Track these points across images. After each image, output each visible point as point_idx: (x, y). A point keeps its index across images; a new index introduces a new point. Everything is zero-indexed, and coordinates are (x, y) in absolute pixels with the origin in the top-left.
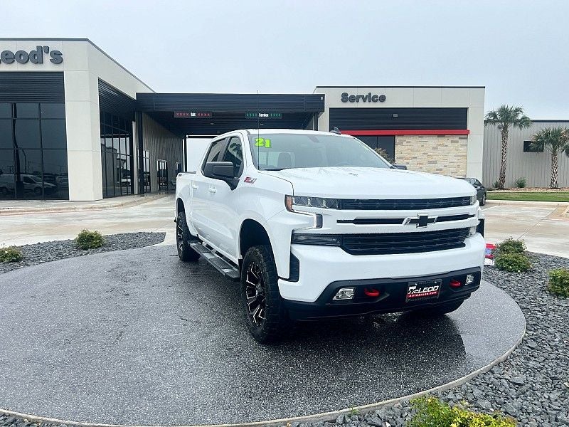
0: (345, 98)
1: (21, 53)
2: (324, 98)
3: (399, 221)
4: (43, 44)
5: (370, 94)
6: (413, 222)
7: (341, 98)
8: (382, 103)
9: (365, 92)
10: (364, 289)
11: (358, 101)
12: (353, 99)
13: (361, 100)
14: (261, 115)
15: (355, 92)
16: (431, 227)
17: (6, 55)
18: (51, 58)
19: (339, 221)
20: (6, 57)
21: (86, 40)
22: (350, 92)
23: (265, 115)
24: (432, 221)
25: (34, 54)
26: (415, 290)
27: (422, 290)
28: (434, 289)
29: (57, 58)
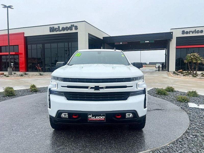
0: (183, 32)
1: (67, 27)
2: (172, 33)
3: (87, 87)
5: (195, 30)
6: (92, 88)
7: (182, 33)
8: (201, 34)
9: (193, 30)
10: (71, 114)
11: (189, 33)
12: (187, 33)
13: (191, 33)
14: (146, 42)
15: (188, 30)
16: (101, 91)
17: (63, 28)
19: (62, 86)
21: (85, 21)
22: (186, 30)
23: (147, 42)
24: (102, 88)
26: (92, 117)
27: (95, 117)
28: (102, 118)
29: (76, 28)
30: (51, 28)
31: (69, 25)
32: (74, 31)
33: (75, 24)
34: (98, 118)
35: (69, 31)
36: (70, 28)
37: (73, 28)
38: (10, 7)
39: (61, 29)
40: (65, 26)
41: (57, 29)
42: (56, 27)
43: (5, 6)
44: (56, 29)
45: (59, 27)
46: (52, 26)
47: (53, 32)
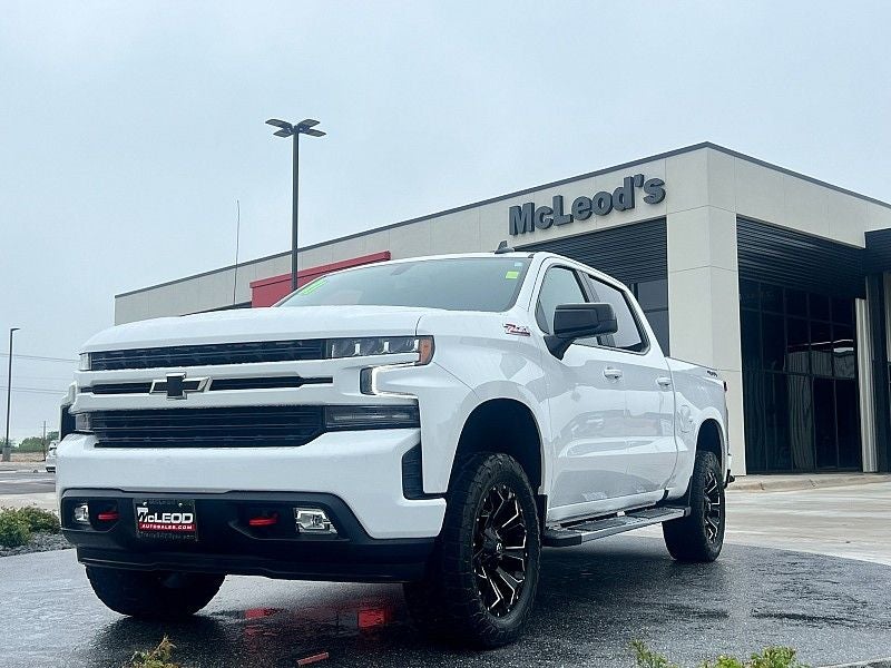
1: (600, 198)
4: (633, 172)
17: (581, 204)
18: (646, 195)
19: (82, 390)
20: (580, 208)
21: (707, 145)
25: (620, 194)
26: (148, 514)
27: (160, 518)
28: (185, 520)
29: (657, 192)
30: (516, 213)
31: (612, 184)
32: (642, 212)
33: (651, 172)
34: (168, 519)
35: (617, 219)
36: (623, 200)
37: (640, 195)
38: (306, 127)
39: (568, 210)
40: (590, 190)
41: (551, 212)
42: (544, 200)
43: (286, 129)
44: (544, 212)
45: (560, 200)
46: (520, 202)
47: (528, 233)
